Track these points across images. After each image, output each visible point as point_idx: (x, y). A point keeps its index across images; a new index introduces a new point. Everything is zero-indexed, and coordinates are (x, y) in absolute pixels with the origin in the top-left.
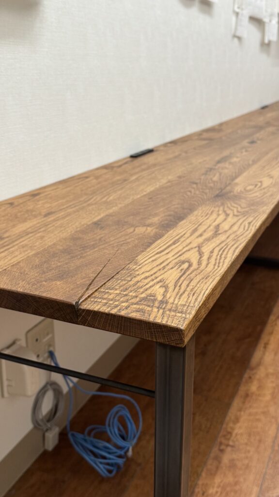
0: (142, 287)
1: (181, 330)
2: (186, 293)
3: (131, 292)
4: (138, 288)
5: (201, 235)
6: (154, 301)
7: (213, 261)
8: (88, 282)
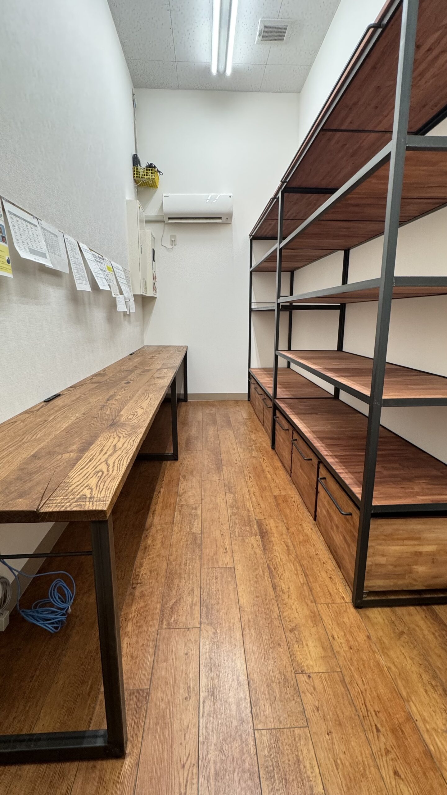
0: (76, 492)
1: (105, 511)
2: (104, 490)
3: (70, 496)
4: (74, 493)
5: (106, 453)
6: (86, 498)
7: (115, 468)
8: (41, 496)
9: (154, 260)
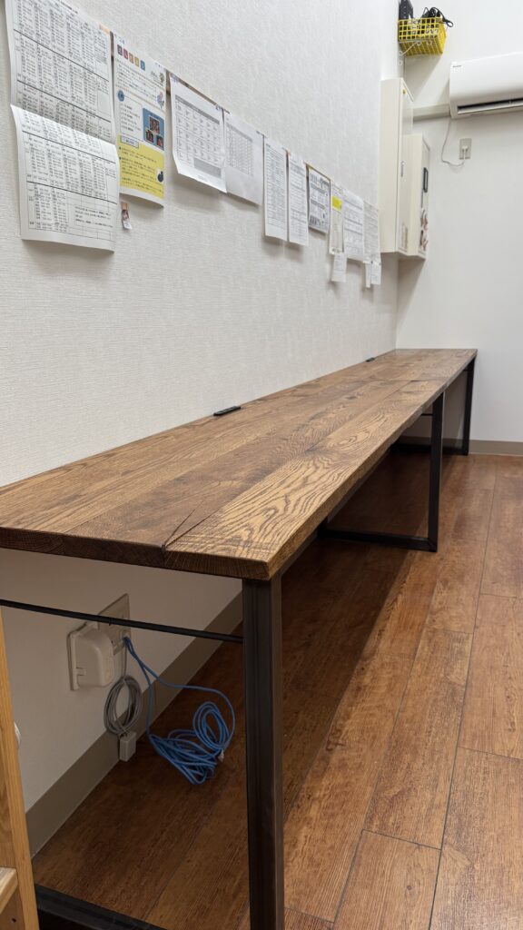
0: (227, 531)
1: (265, 563)
3: (217, 535)
4: (224, 532)
5: (288, 486)
6: (239, 542)
9: (425, 189)
